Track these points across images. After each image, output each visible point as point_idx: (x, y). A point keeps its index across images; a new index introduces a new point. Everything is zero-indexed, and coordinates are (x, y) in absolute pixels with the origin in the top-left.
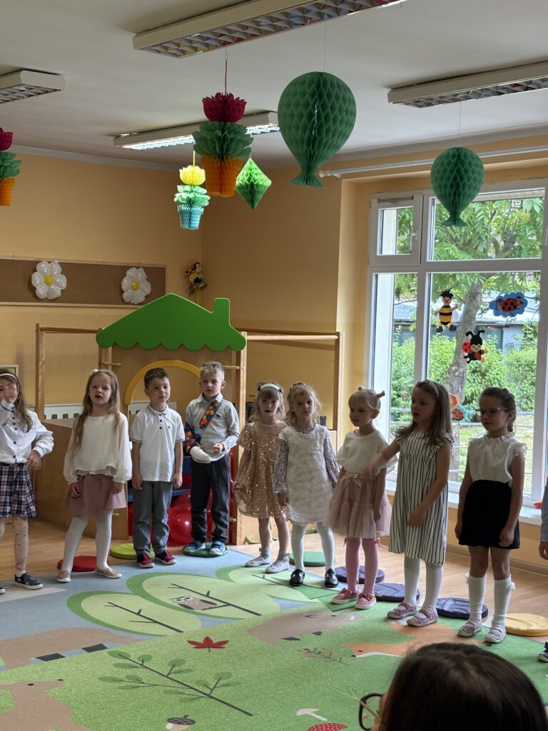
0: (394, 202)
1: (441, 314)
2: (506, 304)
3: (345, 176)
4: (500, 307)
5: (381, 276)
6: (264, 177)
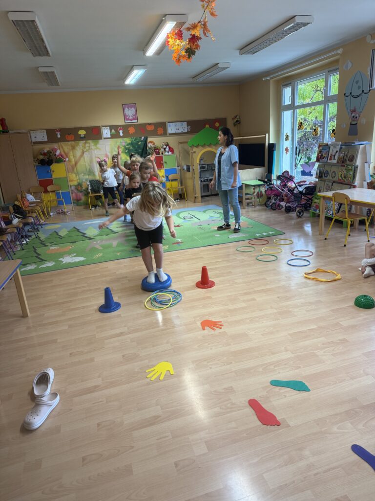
0: (287, 85)
3: (271, 78)
5: (285, 112)
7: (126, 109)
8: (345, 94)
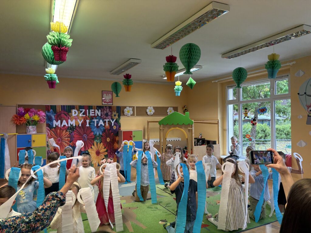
0: (231, 87)
1: (245, 114)
2: (261, 110)
3: (219, 81)
4: (260, 111)
5: (229, 105)
6: (194, 81)
7: (105, 95)
8: (298, 94)
